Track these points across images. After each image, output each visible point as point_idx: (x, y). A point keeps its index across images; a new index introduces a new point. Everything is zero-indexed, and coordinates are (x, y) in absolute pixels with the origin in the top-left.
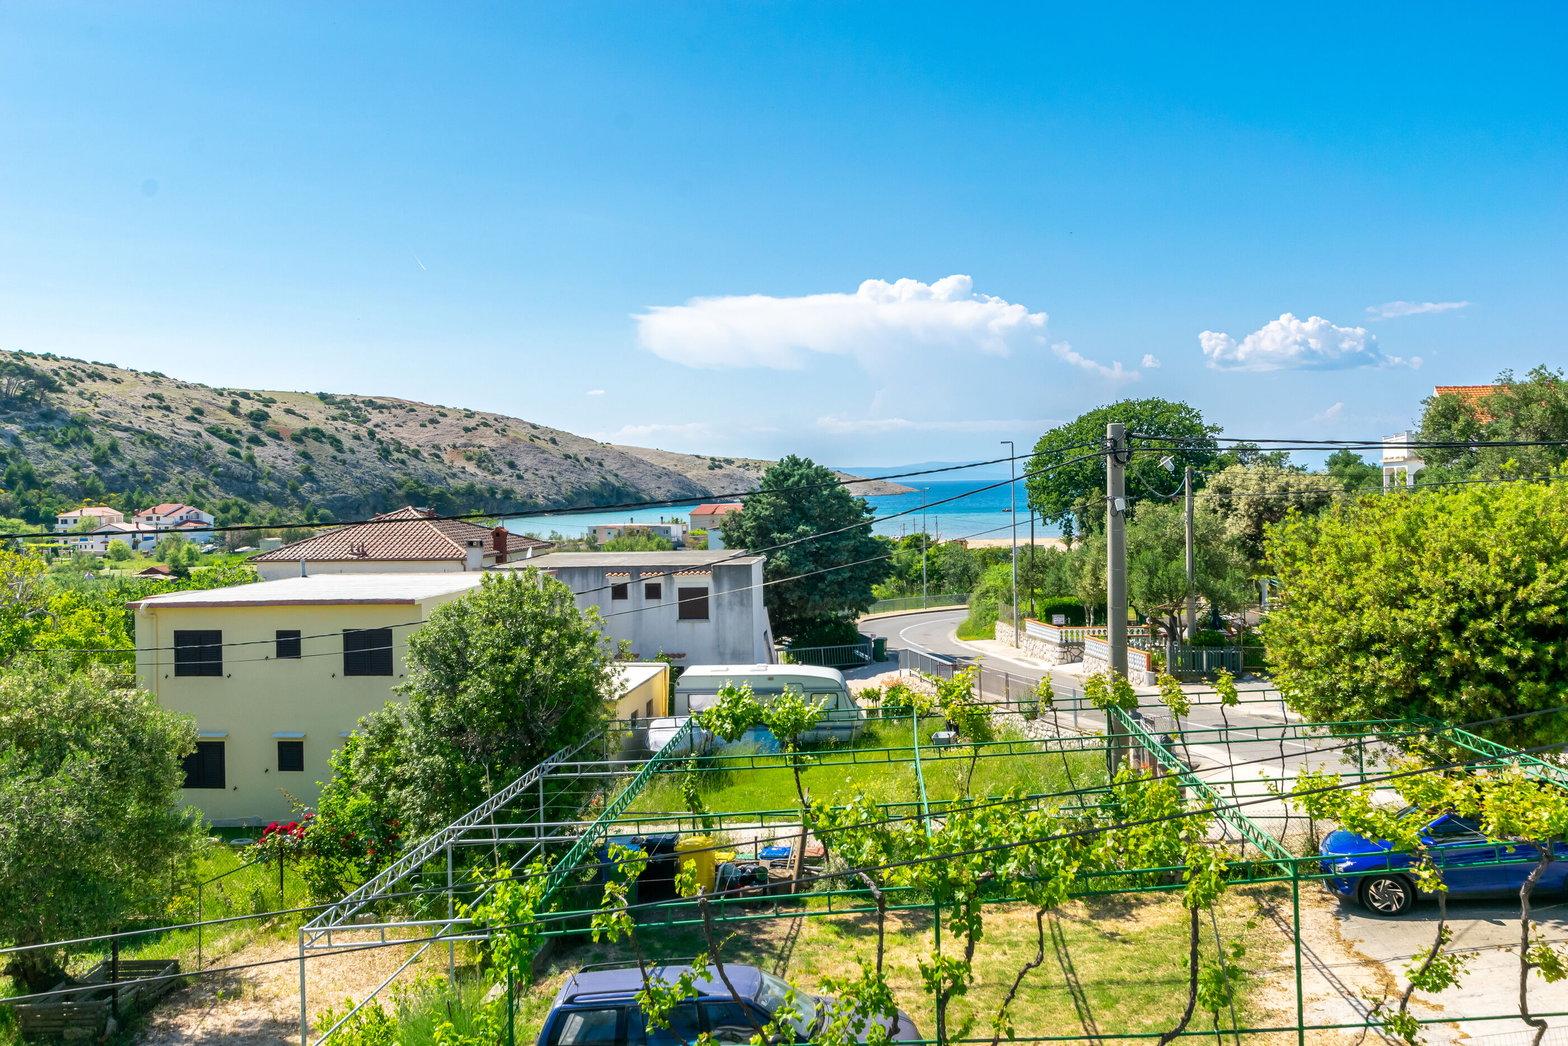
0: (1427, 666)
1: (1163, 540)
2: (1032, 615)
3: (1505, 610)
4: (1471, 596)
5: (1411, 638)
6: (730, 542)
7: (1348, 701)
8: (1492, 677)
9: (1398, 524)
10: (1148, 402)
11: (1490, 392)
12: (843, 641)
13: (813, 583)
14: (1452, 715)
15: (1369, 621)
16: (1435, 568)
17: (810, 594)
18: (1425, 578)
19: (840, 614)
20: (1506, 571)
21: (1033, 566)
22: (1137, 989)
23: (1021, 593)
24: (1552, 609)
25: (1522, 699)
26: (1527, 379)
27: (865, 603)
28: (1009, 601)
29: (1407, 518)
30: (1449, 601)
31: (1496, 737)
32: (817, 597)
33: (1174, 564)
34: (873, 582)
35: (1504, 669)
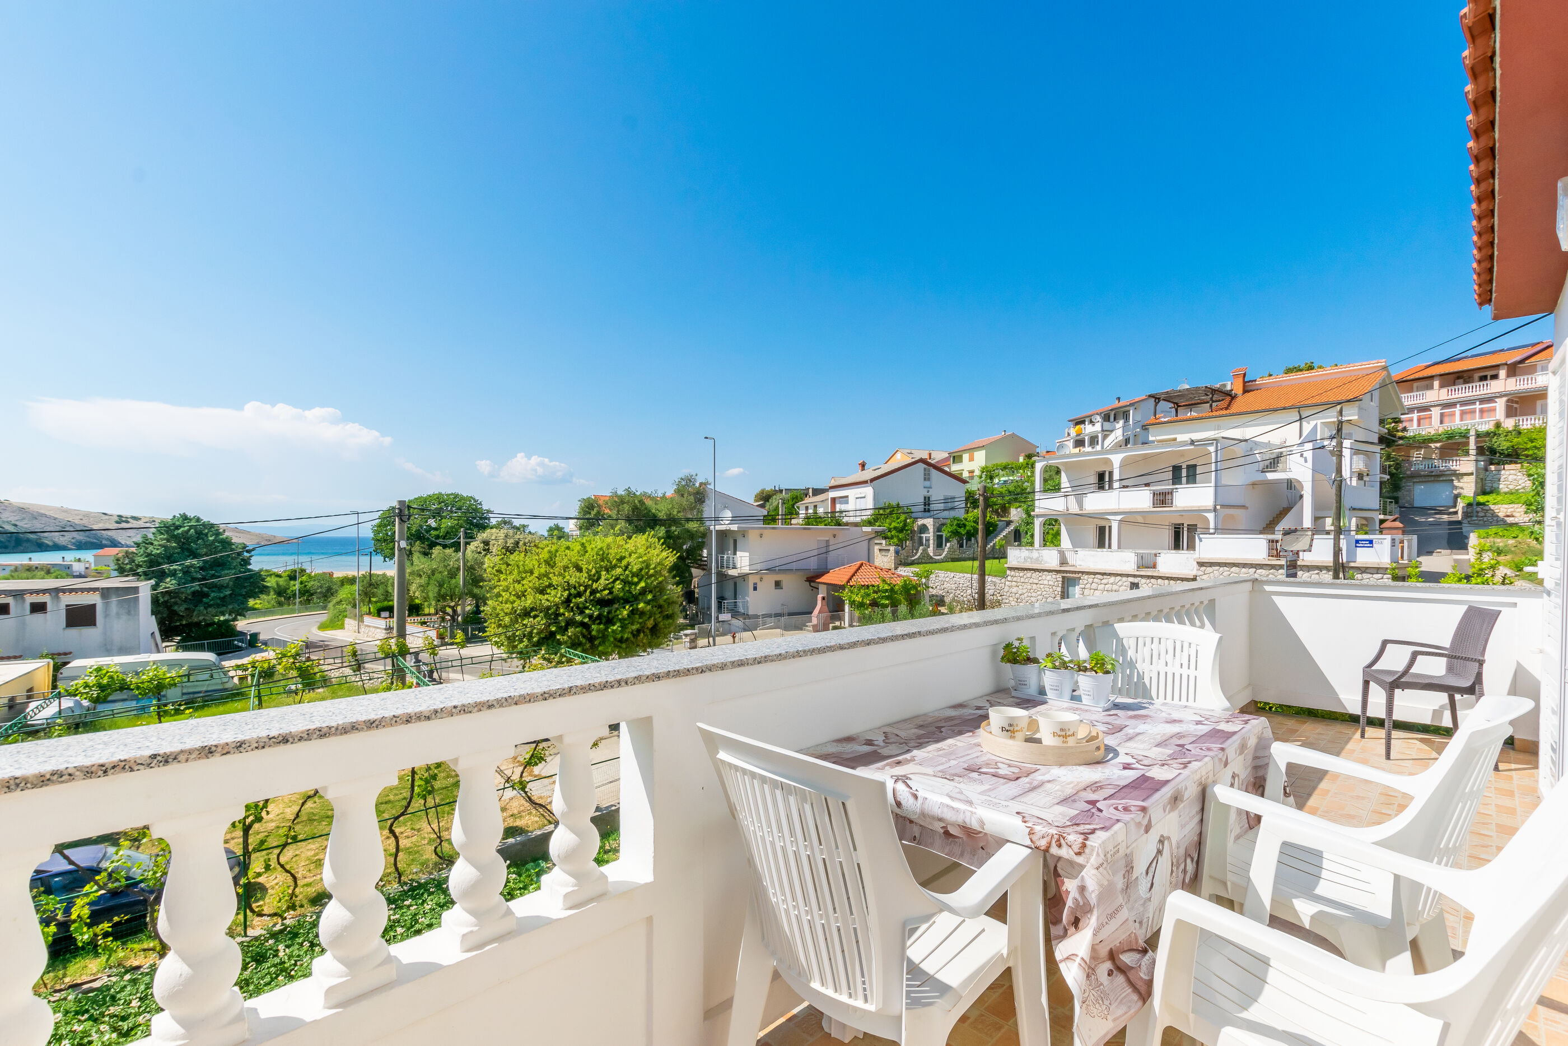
0: (556, 622)
1: (448, 568)
2: (370, 613)
3: (588, 593)
4: (575, 588)
5: (548, 608)
6: (122, 571)
7: (521, 641)
8: (583, 624)
9: (545, 555)
10: (452, 494)
11: (607, 498)
12: (223, 636)
13: (198, 597)
14: (566, 643)
15: (528, 602)
16: (560, 574)
17: (196, 606)
18: (555, 579)
19: (222, 618)
20: (590, 576)
21: (371, 585)
22: (397, 803)
23: (362, 601)
24: (607, 592)
25: (594, 633)
26: (623, 493)
27: (242, 611)
28: (354, 606)
29: (550, 552)
30: (565, 590)
31: (583, 651)
32: (202, 608)
33: (454, 581)
34: (250, 597)
35: (586, 620)
